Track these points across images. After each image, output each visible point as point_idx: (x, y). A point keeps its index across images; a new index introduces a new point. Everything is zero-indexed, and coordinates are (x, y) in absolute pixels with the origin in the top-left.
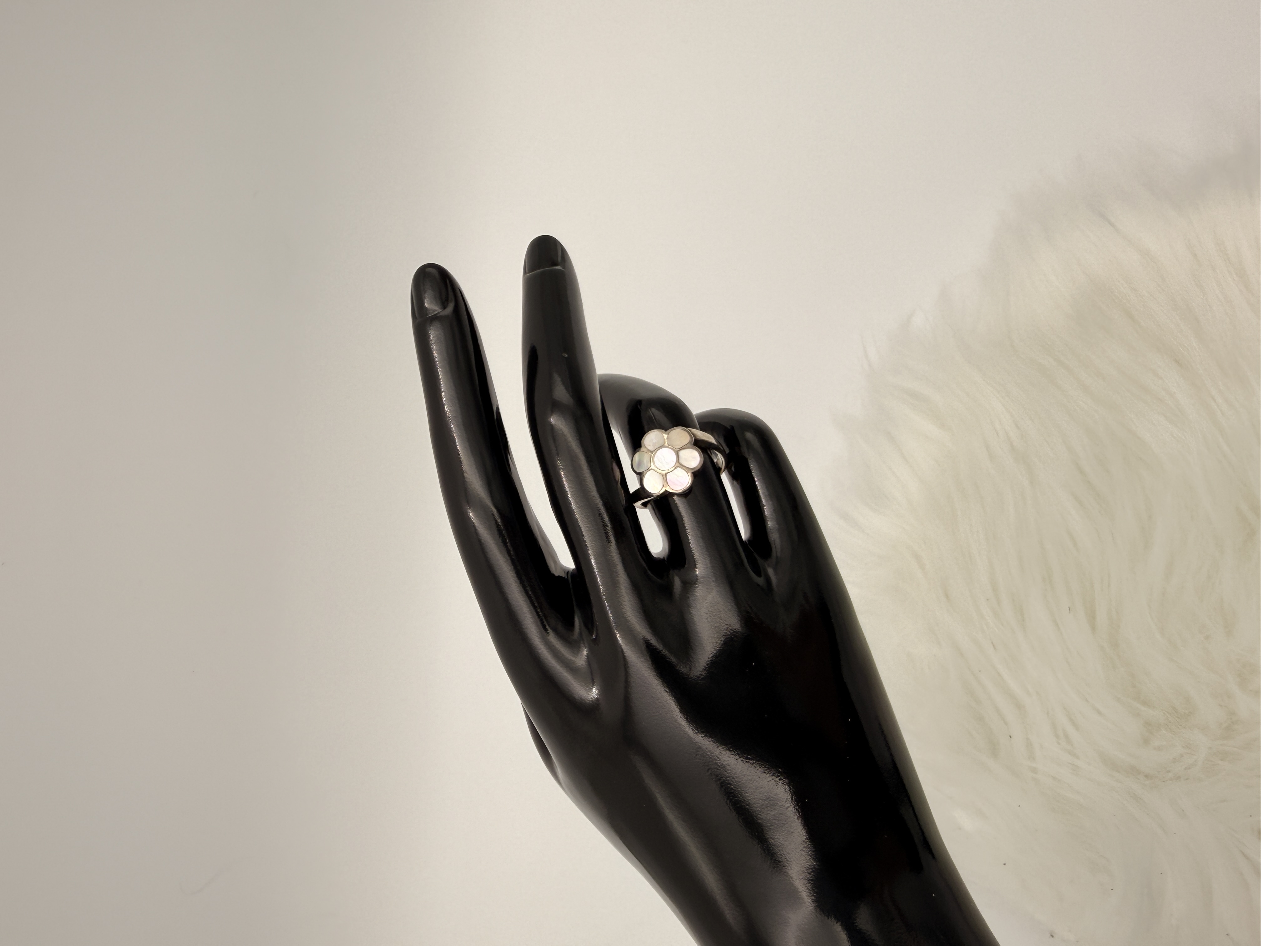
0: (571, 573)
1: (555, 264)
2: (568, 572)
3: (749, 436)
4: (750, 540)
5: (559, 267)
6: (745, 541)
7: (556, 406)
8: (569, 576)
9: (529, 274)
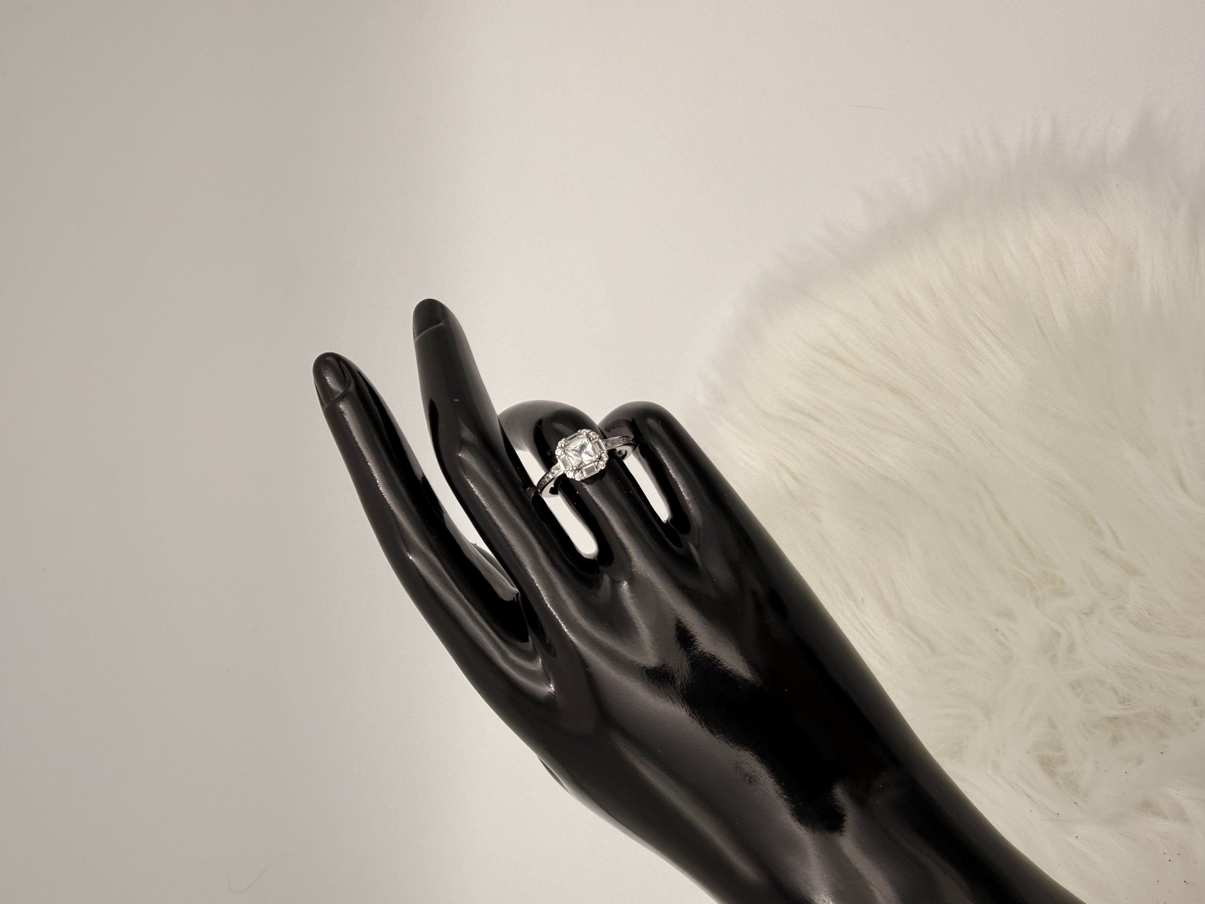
1: (439, 322)
2: (515, 596)
5: (441, 324)
6: (666, 523)
7: (463, 443)
9: (418, 337)
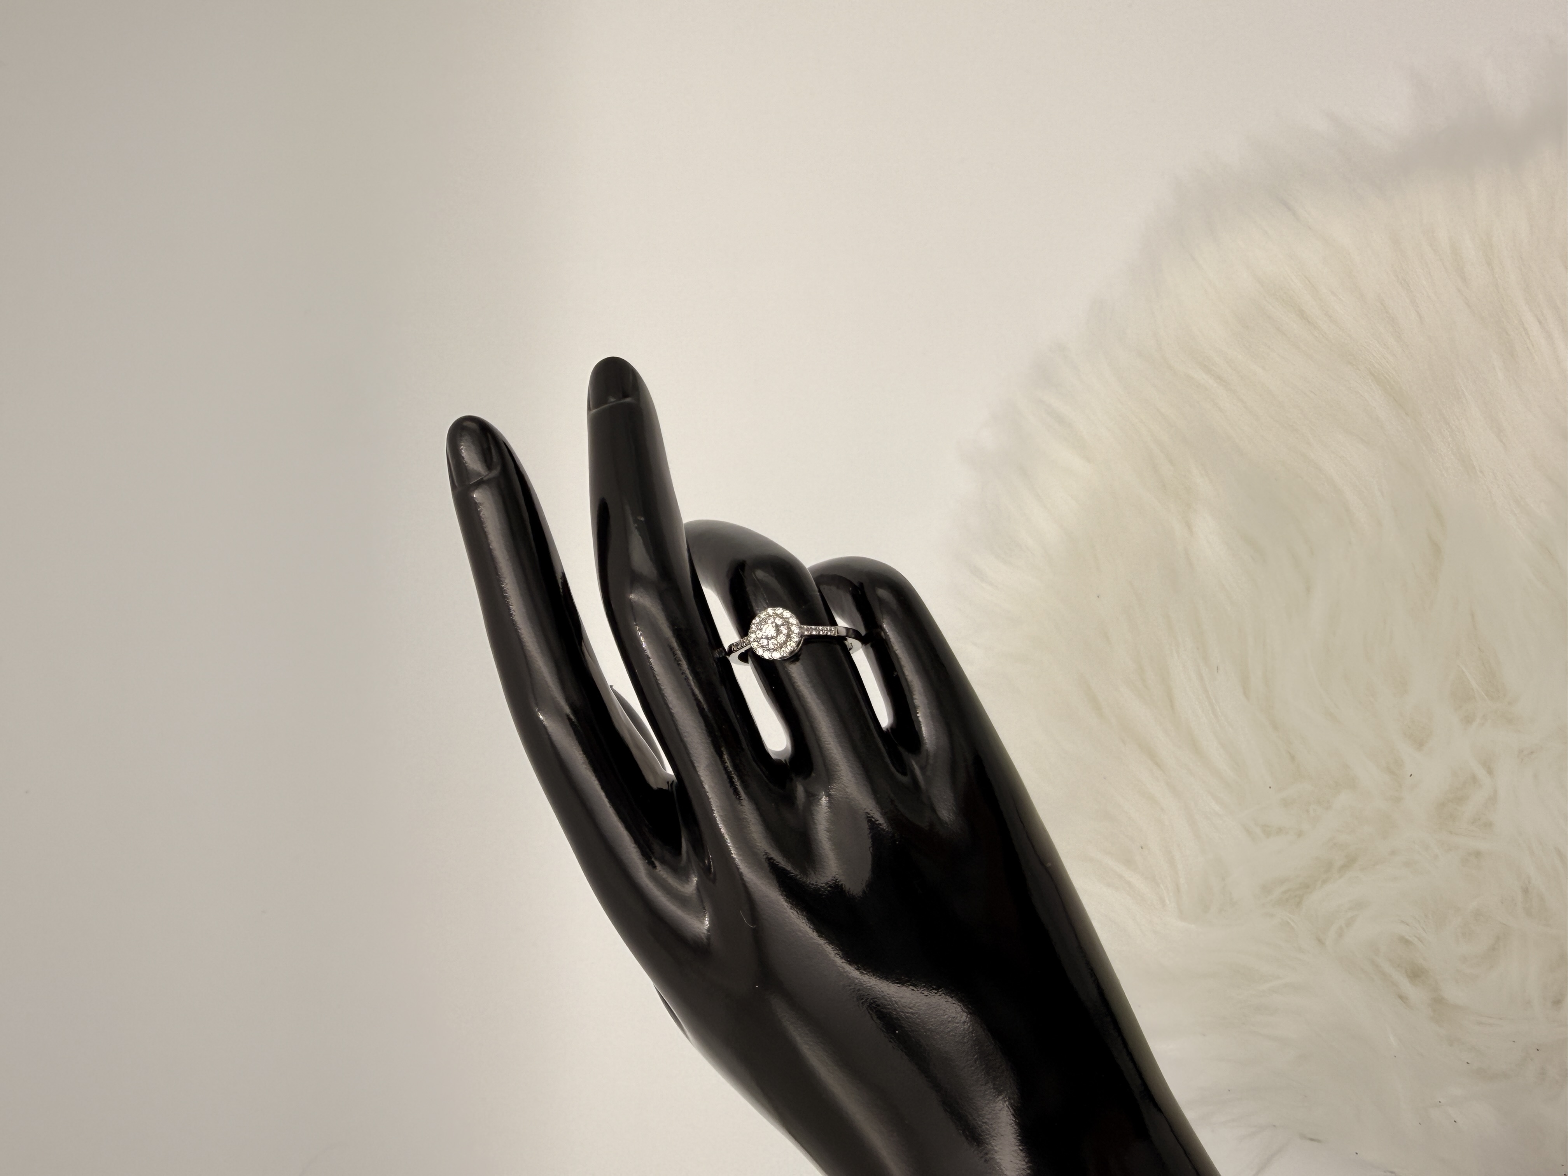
0: (671, 784)
3: (882, 592)
7: (637, 580)
8: (670, 787)
9: (594, 411)
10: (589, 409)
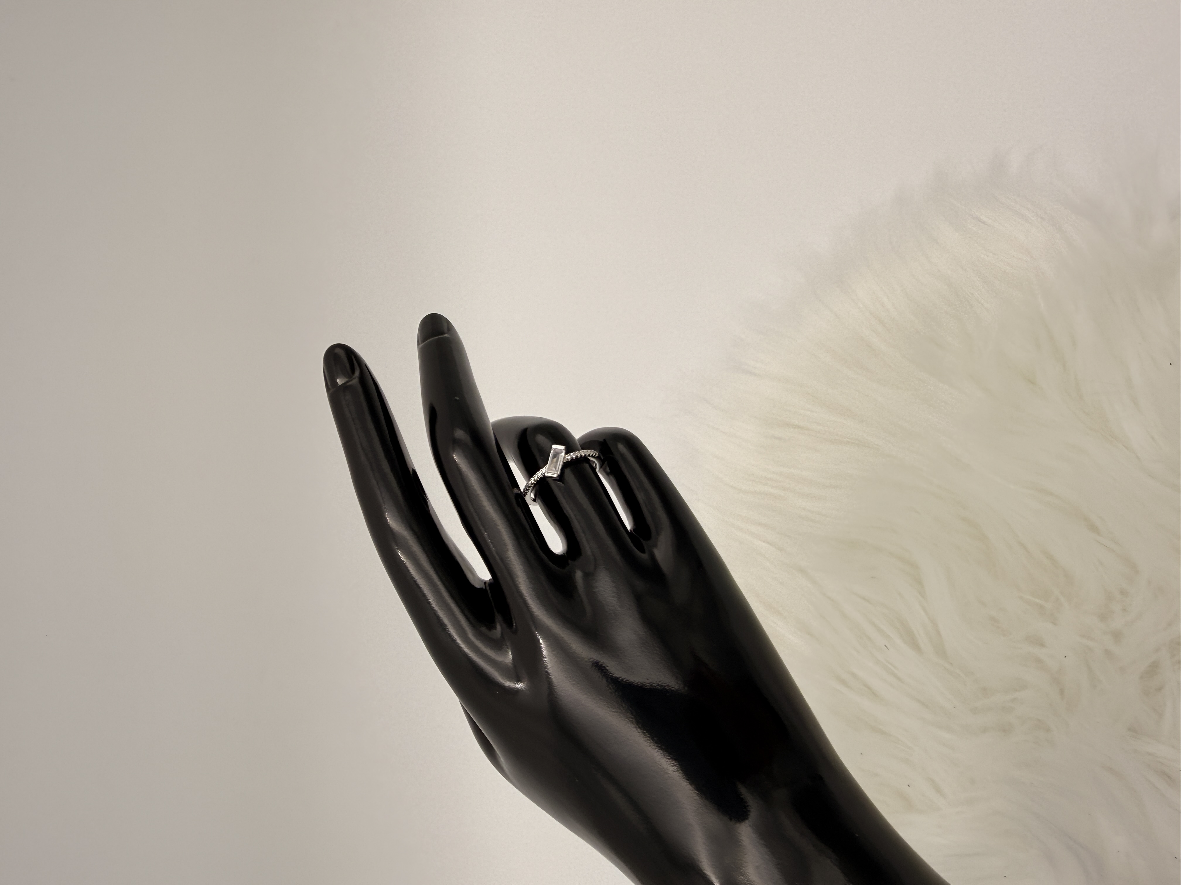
0: (489, 583)
1: (442, 333)
2: (485, 583)
3: (622, 447)
4: (634, 530)
5: (445, 335)
6: (631, 530)
7: (456, 443)
8: (487, 585)
9: (421, 345)
10: (419, 344)
